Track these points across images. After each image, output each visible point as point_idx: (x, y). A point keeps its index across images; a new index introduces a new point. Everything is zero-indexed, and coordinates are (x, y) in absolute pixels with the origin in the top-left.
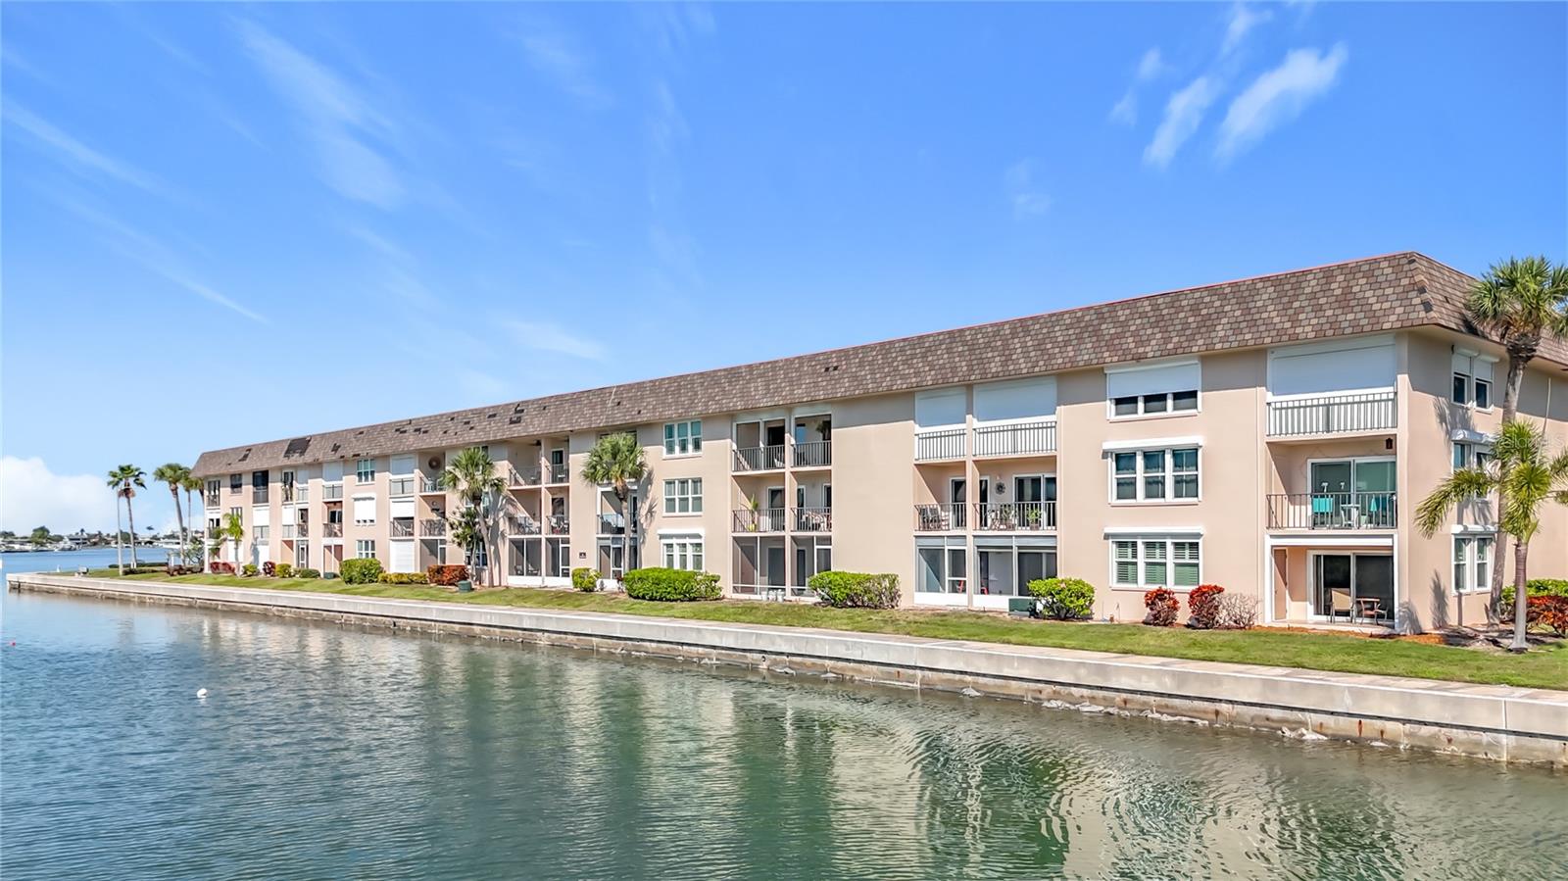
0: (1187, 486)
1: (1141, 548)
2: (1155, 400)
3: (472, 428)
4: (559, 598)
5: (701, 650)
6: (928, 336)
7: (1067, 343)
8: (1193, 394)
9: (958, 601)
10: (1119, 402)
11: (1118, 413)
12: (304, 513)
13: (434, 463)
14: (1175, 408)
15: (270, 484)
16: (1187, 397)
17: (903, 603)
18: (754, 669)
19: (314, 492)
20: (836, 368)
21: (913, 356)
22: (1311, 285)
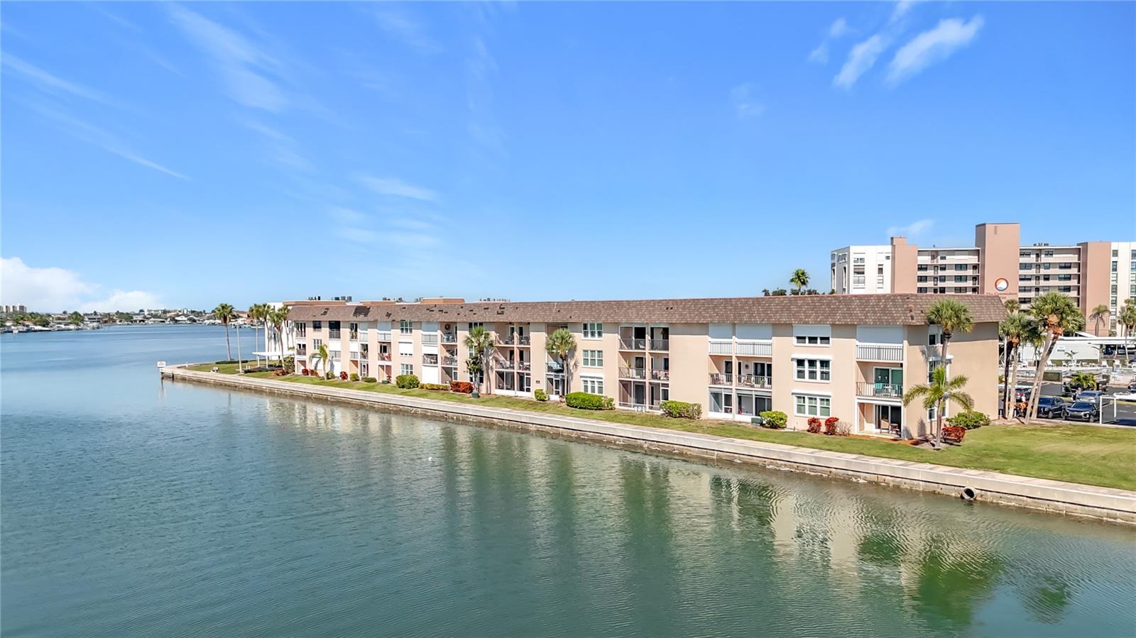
0: (825, 375)
1: (807, 400)
2: (813, 340)
3: (475, 314)
4: (528, 405)
5: (615, 437)
6: (716, 299)
7: (777, 312)
8: (828, 339)
9: (728, 417)
10: (798, 338)
11: (798, 342)
12: (365, 347)
13: (449, 329)
14: (821, 343)
15: (341, 329)
16: (825, 339)
17: (703, 416)
18: (641, 447)
19: (372, 337)
20: (672, 308)
21: (709, 308)
22: (873, 302)
